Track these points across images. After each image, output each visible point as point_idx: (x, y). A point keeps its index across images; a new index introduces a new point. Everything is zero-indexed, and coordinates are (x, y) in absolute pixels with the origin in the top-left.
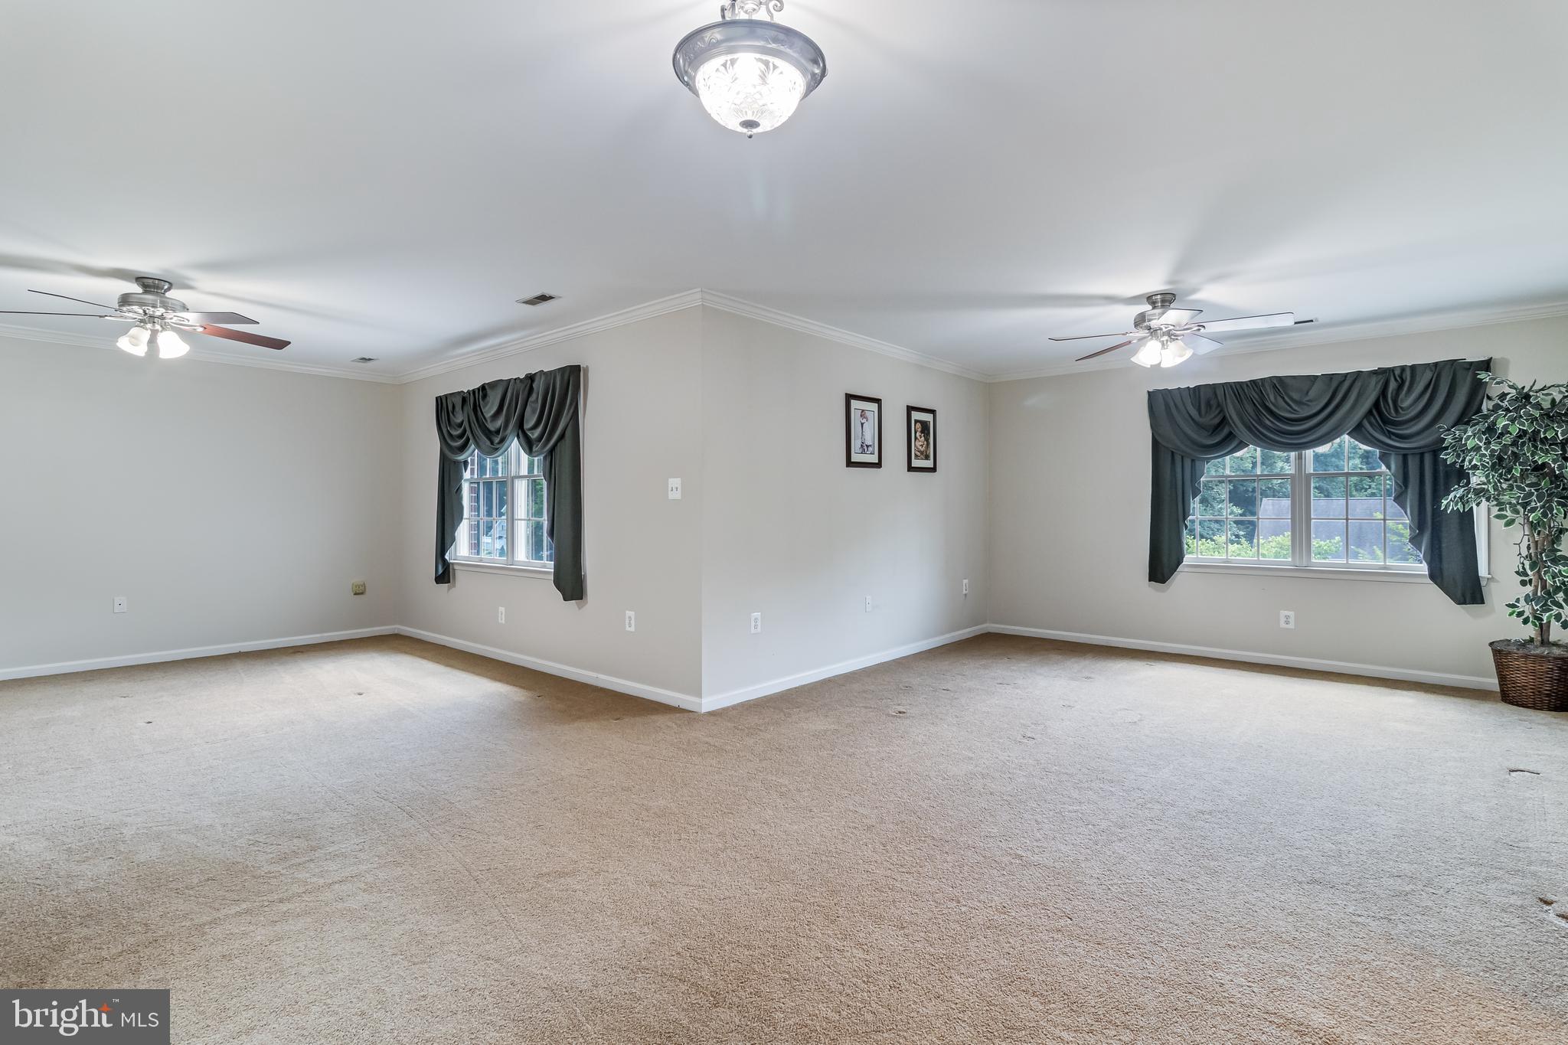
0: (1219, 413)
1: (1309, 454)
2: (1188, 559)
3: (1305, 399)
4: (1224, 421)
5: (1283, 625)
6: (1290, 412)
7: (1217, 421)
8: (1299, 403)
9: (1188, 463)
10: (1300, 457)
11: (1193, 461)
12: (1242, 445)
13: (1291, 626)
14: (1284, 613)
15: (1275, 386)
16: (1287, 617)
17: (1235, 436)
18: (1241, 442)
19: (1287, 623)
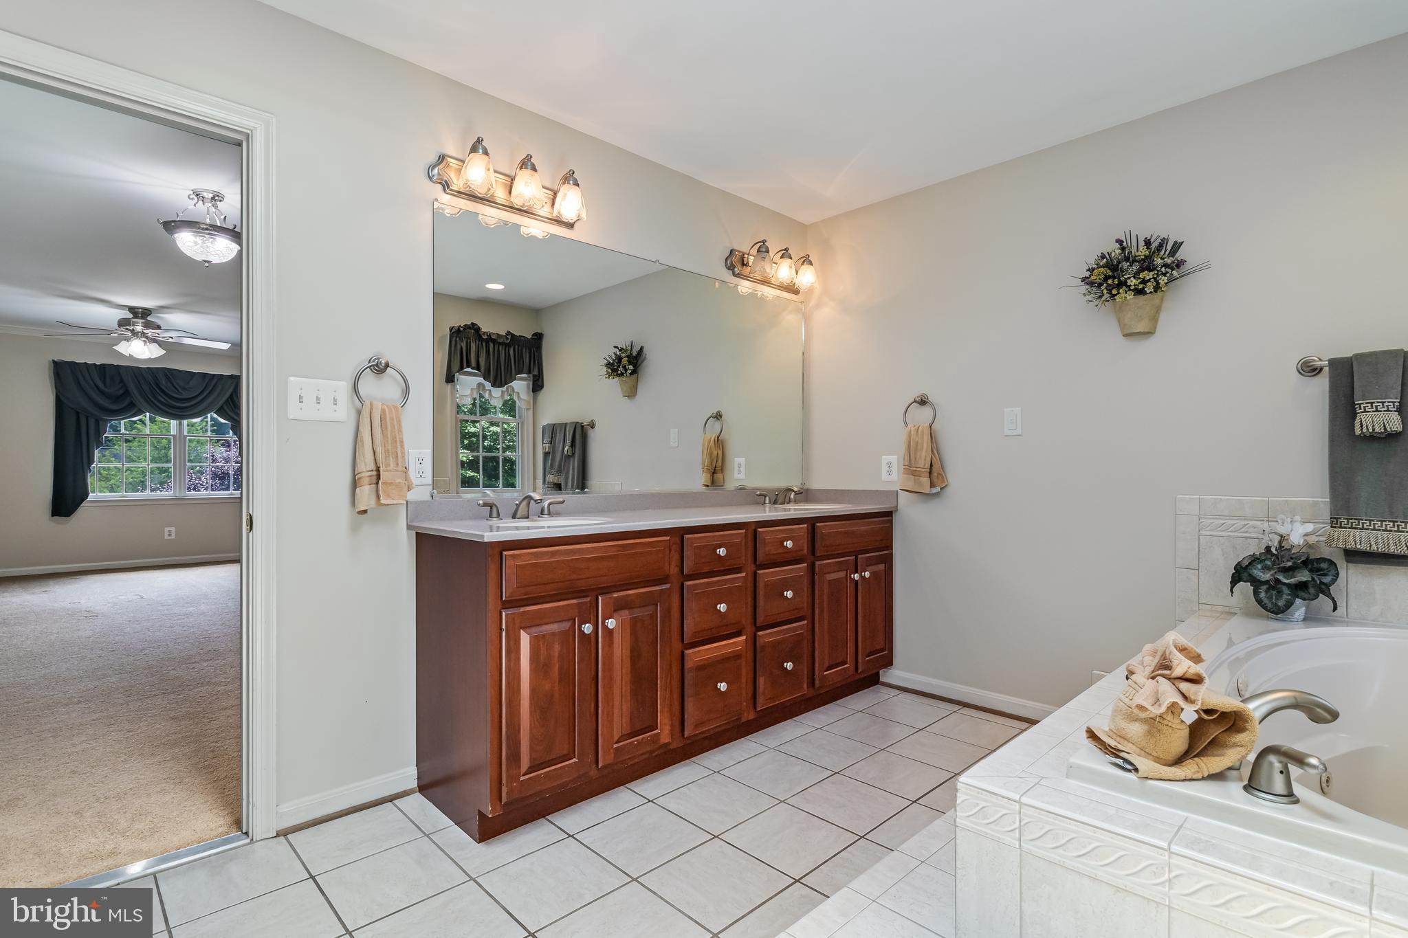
0: (122, 387)
1: (185, 422)
2: (91, 497)
3: (186, 387)
4: (127, 393)
5: (166, 537)
6: (176, 393)
7: (121, 392)
8: (184, 389)
9: (92, 422)
10: (180, 424)
11: (97, 421)
12: (140, 412)
13: (173, 537)
14: (167, 529)
15: (166, 375)
16: (170, 531)
17: (134, 405)
18: (140, 410)
19: (170, 535)
